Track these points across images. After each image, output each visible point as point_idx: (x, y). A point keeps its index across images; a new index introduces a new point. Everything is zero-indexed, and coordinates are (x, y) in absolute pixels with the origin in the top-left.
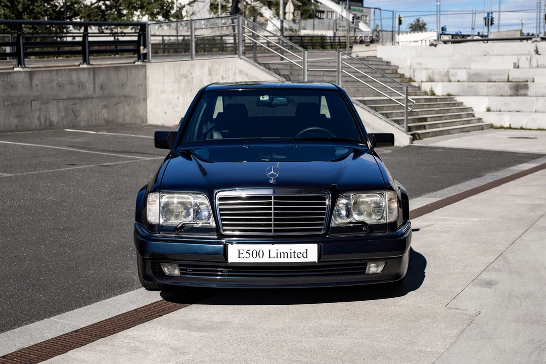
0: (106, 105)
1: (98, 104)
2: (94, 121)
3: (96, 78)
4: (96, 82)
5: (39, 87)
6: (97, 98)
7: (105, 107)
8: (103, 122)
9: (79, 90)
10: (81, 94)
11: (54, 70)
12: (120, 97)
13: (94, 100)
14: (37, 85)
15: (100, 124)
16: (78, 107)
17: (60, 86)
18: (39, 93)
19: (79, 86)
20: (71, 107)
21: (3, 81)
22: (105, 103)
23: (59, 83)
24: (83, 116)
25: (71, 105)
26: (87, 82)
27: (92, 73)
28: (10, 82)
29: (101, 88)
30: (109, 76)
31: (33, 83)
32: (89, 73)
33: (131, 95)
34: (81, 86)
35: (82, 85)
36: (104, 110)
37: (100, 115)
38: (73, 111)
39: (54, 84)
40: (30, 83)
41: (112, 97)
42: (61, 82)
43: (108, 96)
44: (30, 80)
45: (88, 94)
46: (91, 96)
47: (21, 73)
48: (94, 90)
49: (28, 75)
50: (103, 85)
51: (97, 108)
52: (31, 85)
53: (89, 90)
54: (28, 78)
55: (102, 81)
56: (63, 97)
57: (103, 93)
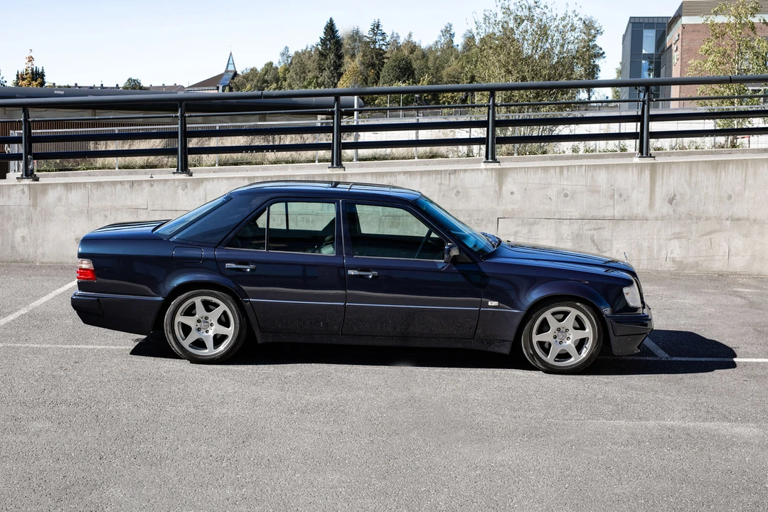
0: (679, 233)
1: (659, 231)
2: (646, 262)
3: (658, 183)
4: (658, 190)
5: (517, 196)
6: (657, 219)
7: (678, 236)
8: (669, 266)
9: (611, 203)
10: (618, 211)
11: (555, 167)
12: (719, 219)
13: (650, 222)
14: (512, 193)
15: (660, 269)
16: (606, 234)
17: (566, 195)
18: (516, 207)
19: (613, 196)
20: (590, 233)
21: (440, 184)
22: (677, 230)
23: (564, 189)
24: (617, 251)
25: (589, 230)
26: (633, 189)
27: (647, 173)
28: (455, 187)
29: (671, 202)
30: (694, 179)
31: (504, 188)
33: (752, 217)
34: (616, 196)
35: (621, 195)
36: (675, 243)
37: (664, 252)
38: (593, 241)
39: (552, 192)
40: (497, 189)
41: (699, 218)
42: (569, 188)
43: (688, 216)
44: (497, 184)
45: (635, 211)
46: (643, 216)
47: (479, 172)
48: (651, 205)
49: (494, 175)
50: (675, 195)
51: (655, 237)
52: (499, 193)
53: (638, 205)
54: (494, 180)
55: (672, 189)
56: (571, 214)
57: (674, 211)
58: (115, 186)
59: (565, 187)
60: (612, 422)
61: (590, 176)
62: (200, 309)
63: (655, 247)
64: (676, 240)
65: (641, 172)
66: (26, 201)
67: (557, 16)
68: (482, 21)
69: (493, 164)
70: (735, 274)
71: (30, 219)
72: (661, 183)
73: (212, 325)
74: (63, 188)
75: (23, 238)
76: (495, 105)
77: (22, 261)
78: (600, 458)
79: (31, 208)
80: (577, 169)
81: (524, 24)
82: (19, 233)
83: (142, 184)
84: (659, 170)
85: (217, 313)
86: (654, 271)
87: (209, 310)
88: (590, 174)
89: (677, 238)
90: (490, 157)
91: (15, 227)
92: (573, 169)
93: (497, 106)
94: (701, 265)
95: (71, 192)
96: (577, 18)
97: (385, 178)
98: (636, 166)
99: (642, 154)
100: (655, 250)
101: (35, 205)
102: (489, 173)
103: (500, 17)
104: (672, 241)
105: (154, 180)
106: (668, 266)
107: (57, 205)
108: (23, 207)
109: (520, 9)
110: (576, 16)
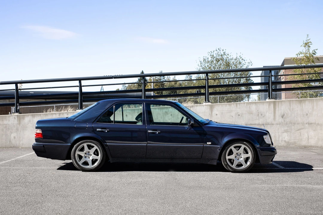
0: (287, 130)
1: (278, 129)
3: (277, 109)
4: (277, 112)
5: (219, 116)
6: (277, 124)
7: (286, 131)
9: (258, 118)
10: (261, 121)
11: (234, 104)
12: (303, 124)
13: (274, 125)
14: (217, 115)
15: (279, 145)
19: (258, 115)
23: (238, 113)
26: (267, 112)
27: (272, 105)
29: (282, 117)
30: (291, 107)
31: (213, 113)
32: (269, 105)
33: (317, 123)
34: (260, 115)
35: (262, 115)
36: (285, 134)
37: (281, 138)
39: (233, 114)
40: (210, 113)
41: (294, 124)
42: (240, 112)
43: (290, 123)
44: (210, 111)
45: (268, 121)
46: (271, 123)
47: (203, 106)
48: (274, 118)
49: (209, 107)
50: (284, 114)
51: (277, 132)
52: (211, 115)
53: (269, 119)
54: (209, 109)
55: (283, 112)
56: (241, 123)
57: (284, 121)
58: (53, 115)
59: (238, 112)
60: (261, 185)
61: (249, 107)
62: (86, 148)
63: (277, 136)
64: (286, 133)
65: (270, 105)
66: (16, 122)
67: (233, 58)
68: (203, 61)
69: (208, 103)
70: (311, 146)
71: (17, 129)
72: (278, 109)
73: (91, 155)
74: (31, 116)
75: (14, 137)
76: (208, 79)
77: (14, 147)
78: (256, 194)
79: (18, 125)
80: (243, 104)
81: (220, 62)
82: (13, 135)
83: (63, 114)
84: (277, 104)
85: (93, 150)
86: (277, 146)
87: (90, 149)
88: (248, 106)
89: (286, 132)
90: (207, 100)
91: (11, 133)
92: (241, 104)
93: (209, 79)
94: (297, 143)
95: (35, 118)
96: (241, 59)
97: (164, 110)
98: (267, 103)
99: (270, 98)
100: (277, 137)
101: (19, 124)
102: (207, 107)
103: (210, 59)
104: (284, 133)
105: (69, 112)
106: (283, 144)
107: (29, 123)
108: (15, 125)
109: (218, 56)
110: (241, 58)
